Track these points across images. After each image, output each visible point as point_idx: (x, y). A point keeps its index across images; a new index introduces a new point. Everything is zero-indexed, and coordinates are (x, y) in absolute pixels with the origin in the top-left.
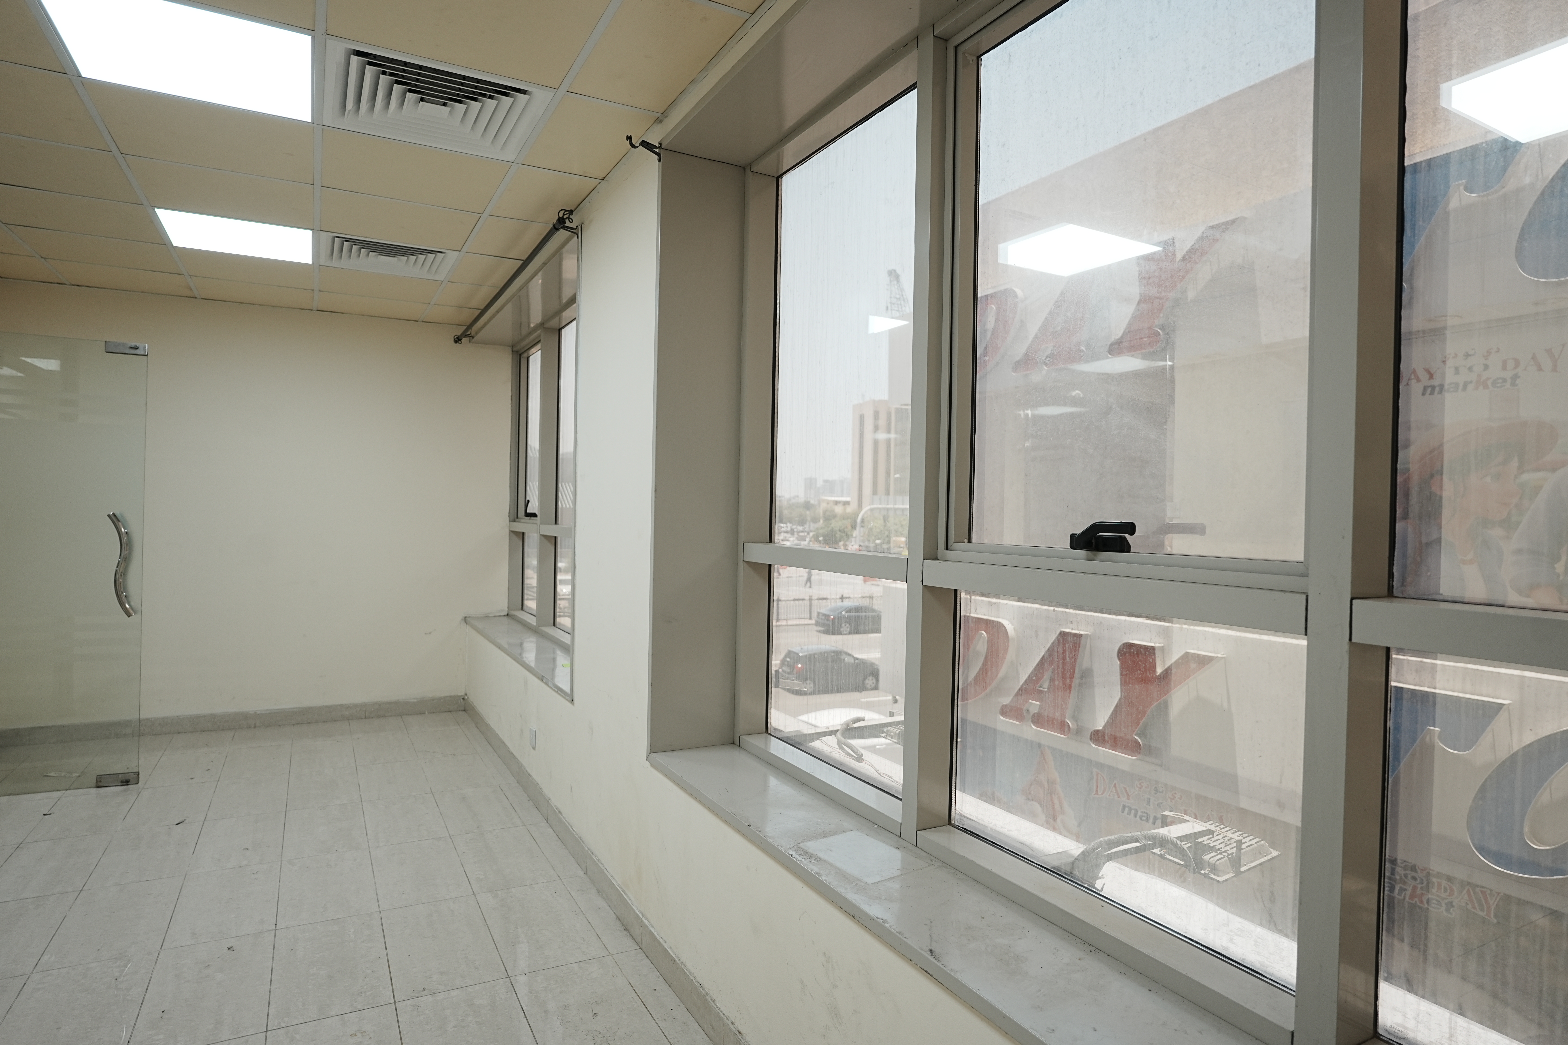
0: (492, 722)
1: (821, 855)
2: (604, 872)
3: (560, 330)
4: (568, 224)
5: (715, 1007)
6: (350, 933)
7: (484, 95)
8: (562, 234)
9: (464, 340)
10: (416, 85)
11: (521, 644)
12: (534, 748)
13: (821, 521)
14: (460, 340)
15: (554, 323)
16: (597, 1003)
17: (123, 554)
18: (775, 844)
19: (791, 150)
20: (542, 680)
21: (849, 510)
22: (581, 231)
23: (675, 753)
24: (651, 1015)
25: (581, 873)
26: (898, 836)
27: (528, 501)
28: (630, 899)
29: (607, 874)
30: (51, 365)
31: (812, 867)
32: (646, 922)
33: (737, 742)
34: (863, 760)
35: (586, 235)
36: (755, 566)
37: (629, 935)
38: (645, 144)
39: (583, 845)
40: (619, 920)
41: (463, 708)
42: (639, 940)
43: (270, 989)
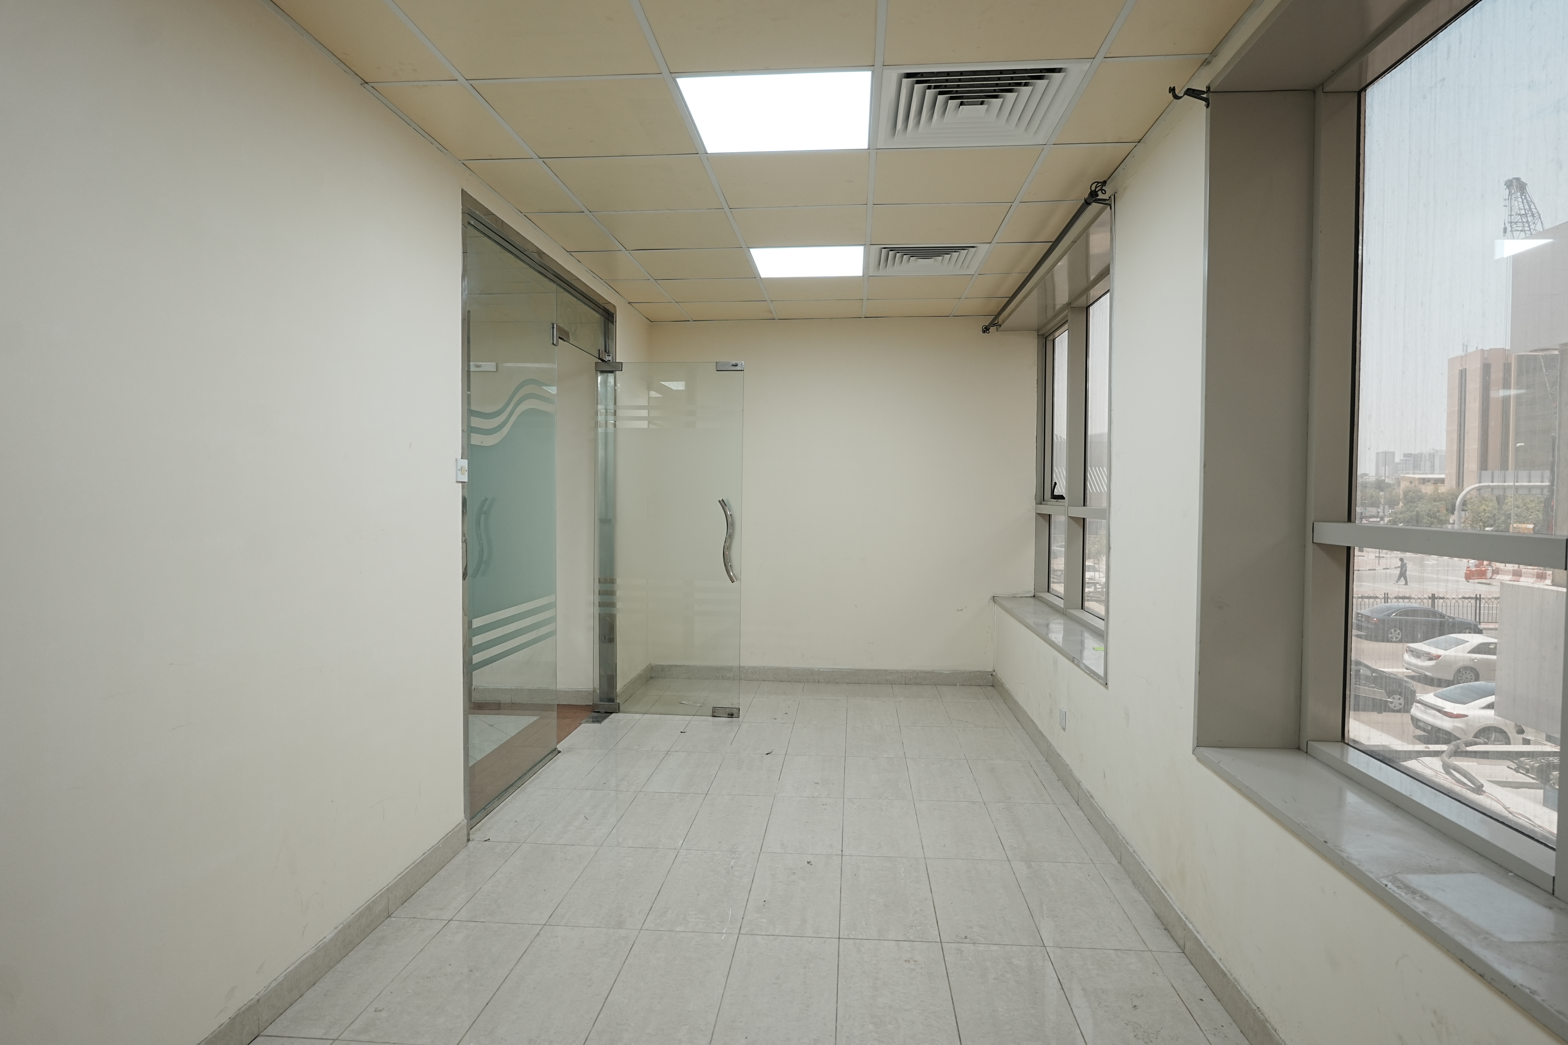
0: (1021, 699)
1: (1429, 893)
2: (1140, 864)
3: (1088, 308)
4: (1101, 196)
5: (1278, 1037)
6: (900, 871)
7: (1019, 84)
8: (1095, 207)
9: (992, 329)
10: (957, 91)
11: (1048, 625)
12: (1064, 729)
13: (1401, 504)
14: (988, 330)
15: (1082, 302)
16: (1136, 996)
17: (728, 532)
18: (1363, 869)
19: (1379, 56)
20: (1073, 662)
21: (1442, 489)
22: (1114, 201)
23: (1226, 750)
24: (1199, 1025)
25: (1115, 862)
26: (1549, 893)
27: (1056, 483)
28: (1171, 898)
29: (1145, 867)
30: (678, 386)
31: (1418, 905)
32: (1190, 926)
33: (1304, 747)
34: (1484, 792)
35: (1120, 205)
36: (1329, 549)
37: (1170, 935)
38: (1191, 93)
39: (1118, 833)
40: (1158, 917)
41: (991, 684)
42: (1181, 943)
43: (840, 904)
